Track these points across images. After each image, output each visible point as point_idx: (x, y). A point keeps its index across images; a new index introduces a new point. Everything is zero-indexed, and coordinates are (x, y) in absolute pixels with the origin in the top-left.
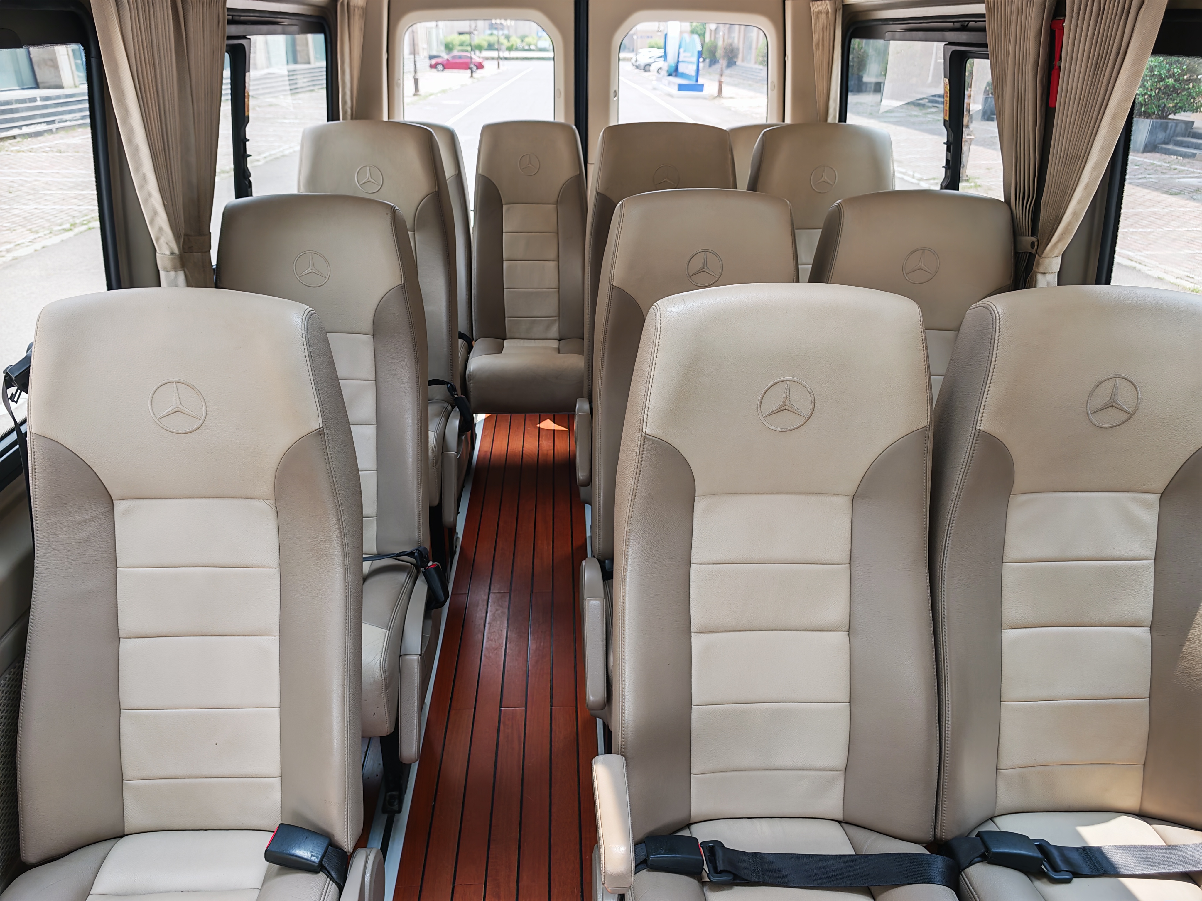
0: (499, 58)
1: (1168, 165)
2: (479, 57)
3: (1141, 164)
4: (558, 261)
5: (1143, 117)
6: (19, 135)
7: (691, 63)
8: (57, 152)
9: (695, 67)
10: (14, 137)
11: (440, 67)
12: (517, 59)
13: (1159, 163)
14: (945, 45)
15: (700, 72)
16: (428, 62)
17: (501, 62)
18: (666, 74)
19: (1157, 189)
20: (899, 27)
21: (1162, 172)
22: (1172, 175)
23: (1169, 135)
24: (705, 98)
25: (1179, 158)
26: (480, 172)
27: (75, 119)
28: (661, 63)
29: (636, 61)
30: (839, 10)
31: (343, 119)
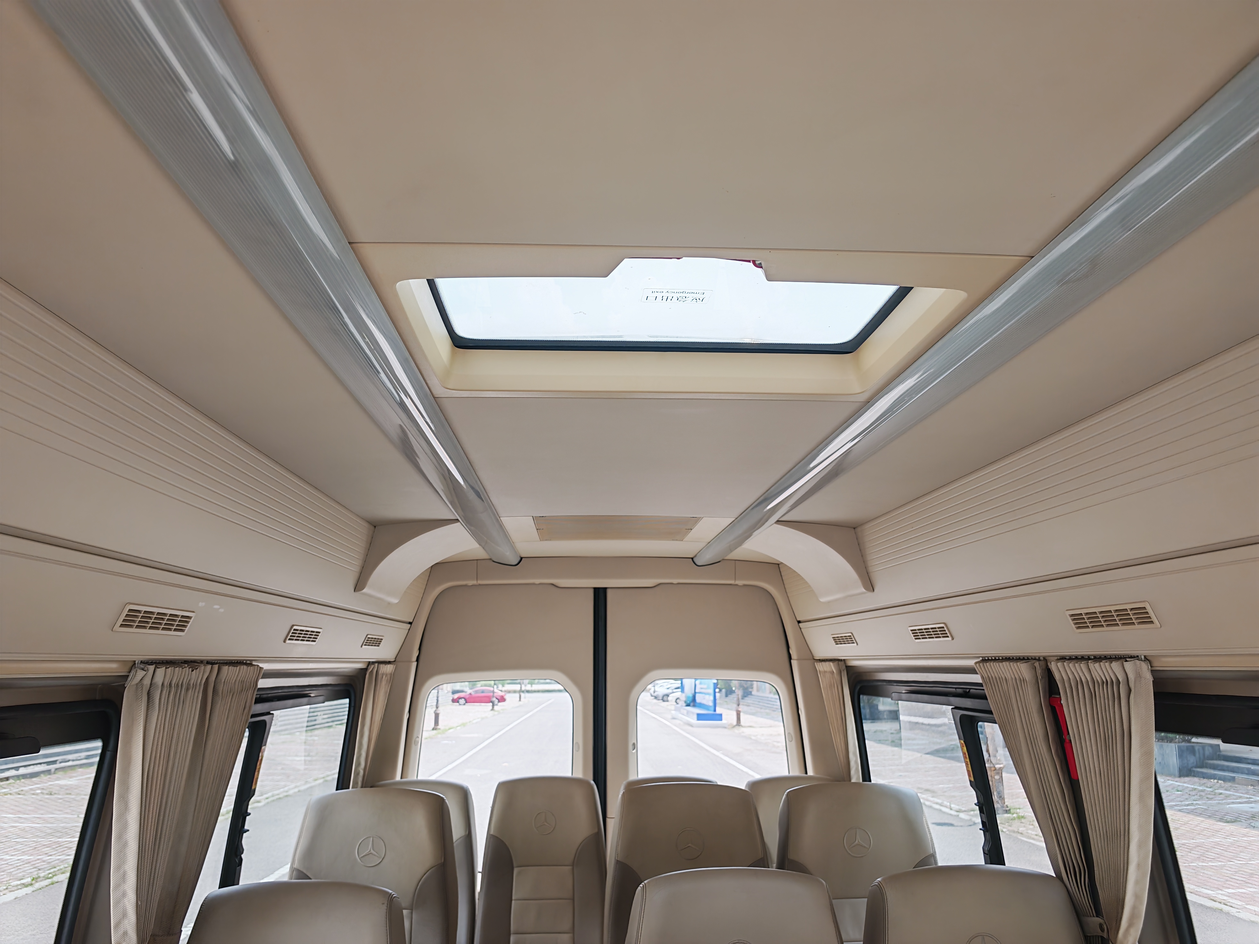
0: (521, 691)
1: (1211, 789)
2: (501, 691)
3: (1183, 789)
4: (573, 933)
5: (1166, 741)
6: (13, 777)
7: (708, 694)
8: (47, 794)
9: (712, 698)
10: (7, 779)
11: (462, 701)
12: (538, 691)
13: (1201, 788)
14: (952, 708)
15: (718, 701)
16: (451, 697)
17: (522, 695)
18: (685, 704)
19: (1210, 817)
20: (903, 689)
21: (1207, 798)
22: (1220, 800)
23: (1200, 758)
24: (725, 727)
25: (1220, 782)
26: (492, 832)
27: (79, 758)
28: (678, 694)
29: (654, 692)
30: (844, 670)
31: (352, 788)
